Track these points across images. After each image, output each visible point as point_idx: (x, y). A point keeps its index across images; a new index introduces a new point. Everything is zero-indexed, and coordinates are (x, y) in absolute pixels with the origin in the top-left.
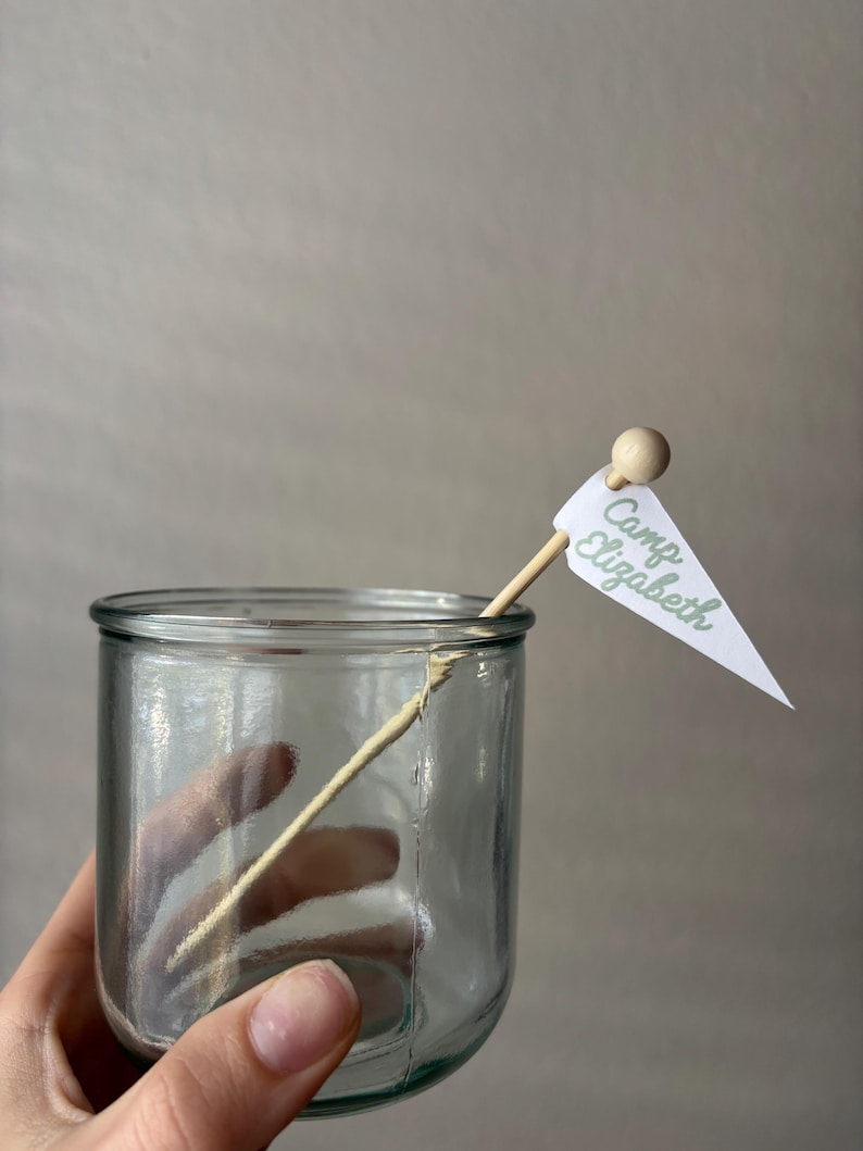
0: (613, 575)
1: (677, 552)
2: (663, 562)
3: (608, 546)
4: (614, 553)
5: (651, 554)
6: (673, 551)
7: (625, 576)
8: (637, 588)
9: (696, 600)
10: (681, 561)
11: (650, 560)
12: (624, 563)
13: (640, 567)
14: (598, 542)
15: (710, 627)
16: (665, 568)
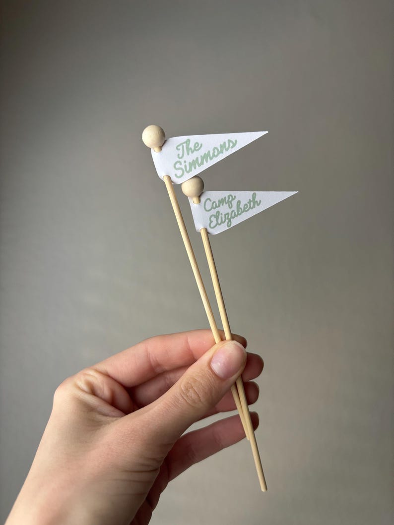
0: (227, 221)
1: (232, 197)
2: (232, 202)
3: (217, 217)
4: (220, 216)
5: (227, 205)
6: (231, 197)
7: (230, 217)
8: (236, 216)
9: (250, 200)
10: (235, 197)
11: (229, 206)
12: (225, 215)
13: (229, 211)
14: (213, 219)
15: (260, 201)
16: (234, 203)
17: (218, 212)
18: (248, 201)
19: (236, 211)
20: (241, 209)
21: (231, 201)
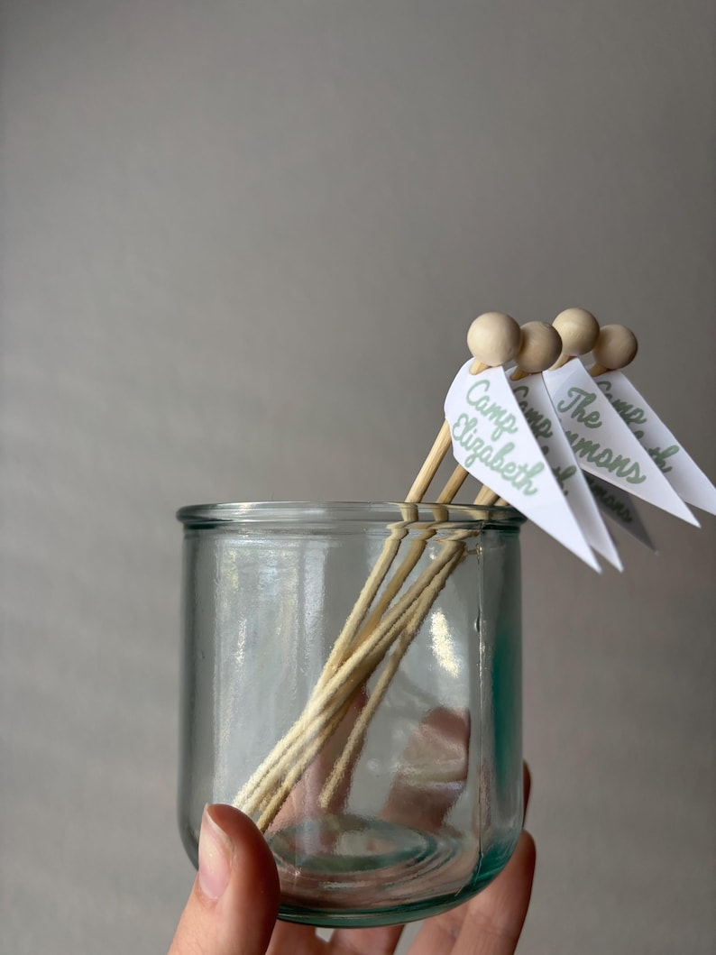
17: (475, 421)
18: (522, 464)
19: (493, 454)
20: (502, 461)
21: (504, 429)
